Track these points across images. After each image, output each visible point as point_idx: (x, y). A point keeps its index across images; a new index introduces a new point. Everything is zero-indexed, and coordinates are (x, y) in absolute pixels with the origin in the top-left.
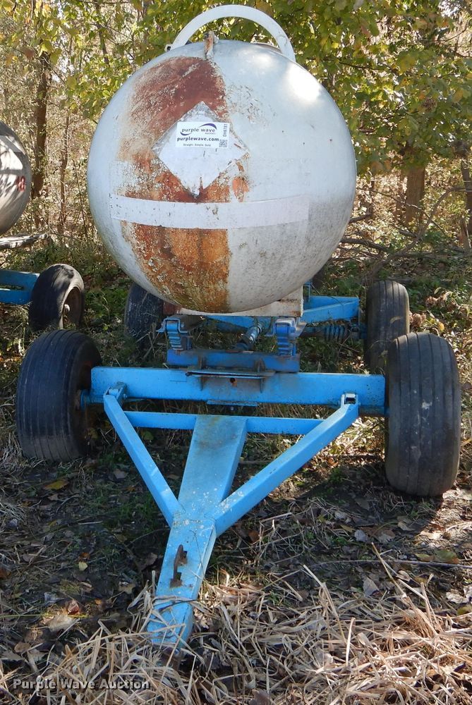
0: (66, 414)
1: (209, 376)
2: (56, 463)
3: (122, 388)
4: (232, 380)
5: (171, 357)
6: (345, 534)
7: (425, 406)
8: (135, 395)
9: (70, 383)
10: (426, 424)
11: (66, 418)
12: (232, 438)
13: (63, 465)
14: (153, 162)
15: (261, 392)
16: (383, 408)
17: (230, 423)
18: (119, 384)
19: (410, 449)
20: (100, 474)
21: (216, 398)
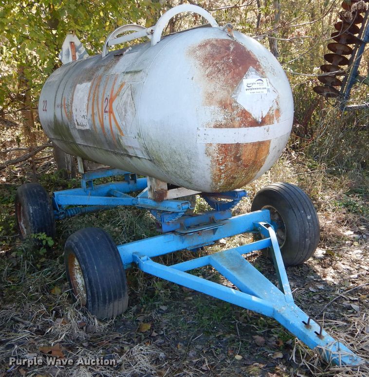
7: (309, 217)
10: (311, 226)
14: (234, 104)
15: (214, 234)
17: (231, 254)
19: (305, 241)
21: (191, 245)
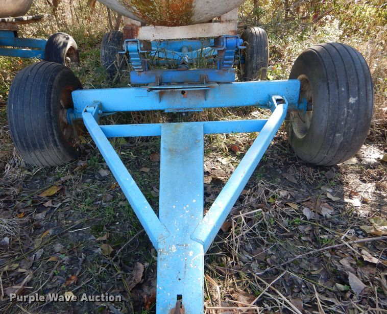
0: (53, 131)
1: (167, 90)
2: (52, 168)
3: (97, 106)
4: (183, 92)
5: (134, 77)
6: (294, 212)
7: (352, 100)
8: (110, 110)
9: (52, 105)
10: (352, 115)
11: (53, 135)
12: (196, 142)
13: (59, 169)
15: (206, 100)
16: (297, 104)
17: (191, 129)
18: (95, 102)
19: (334, 136)
20: (88, 174)
21: (171, 107)
